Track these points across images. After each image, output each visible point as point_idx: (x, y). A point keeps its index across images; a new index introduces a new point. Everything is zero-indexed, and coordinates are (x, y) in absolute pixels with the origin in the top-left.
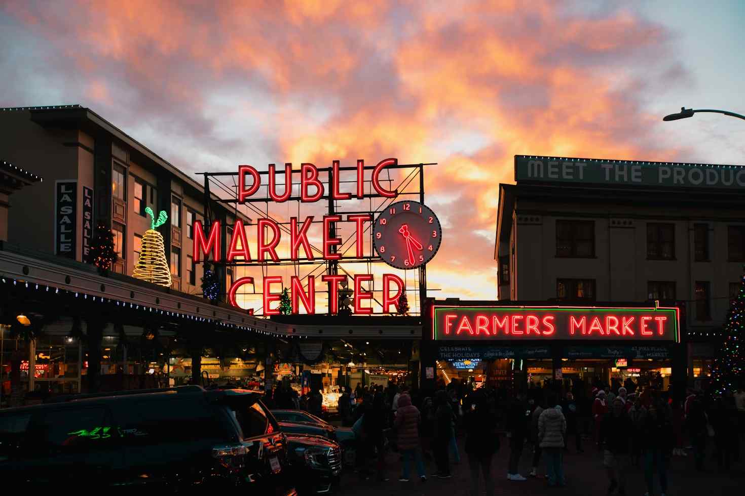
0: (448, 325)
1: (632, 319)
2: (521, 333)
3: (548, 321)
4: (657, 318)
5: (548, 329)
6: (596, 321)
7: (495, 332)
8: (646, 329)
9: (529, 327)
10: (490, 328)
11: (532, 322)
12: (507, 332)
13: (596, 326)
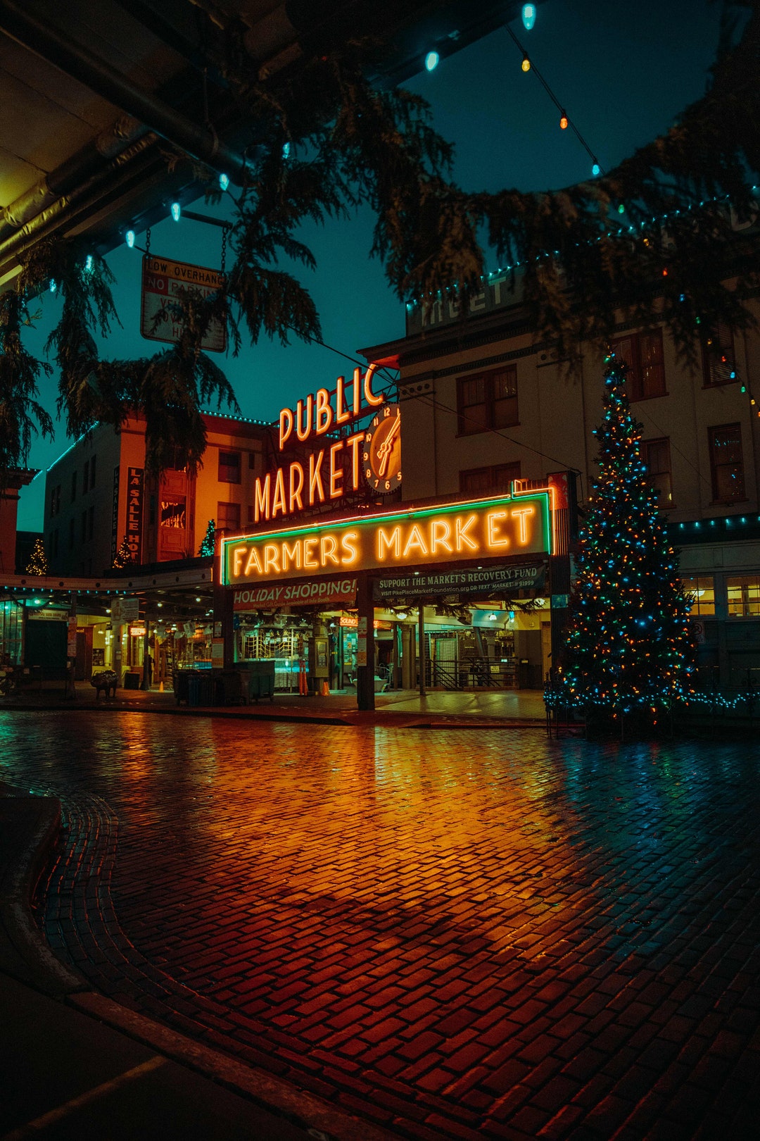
0: (237, 562)
1: (473, 519)
2: (315, 564)
3: (350, 541)
4: (515, 513)
5: (348, 555)
6: (415, 530)
7: (285, 567)
8: (498, 536)
9: (324, 555)
10: (280, 562)
11: (329, 546)
12: (298, 566)
13: (415, 540)
